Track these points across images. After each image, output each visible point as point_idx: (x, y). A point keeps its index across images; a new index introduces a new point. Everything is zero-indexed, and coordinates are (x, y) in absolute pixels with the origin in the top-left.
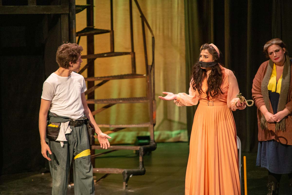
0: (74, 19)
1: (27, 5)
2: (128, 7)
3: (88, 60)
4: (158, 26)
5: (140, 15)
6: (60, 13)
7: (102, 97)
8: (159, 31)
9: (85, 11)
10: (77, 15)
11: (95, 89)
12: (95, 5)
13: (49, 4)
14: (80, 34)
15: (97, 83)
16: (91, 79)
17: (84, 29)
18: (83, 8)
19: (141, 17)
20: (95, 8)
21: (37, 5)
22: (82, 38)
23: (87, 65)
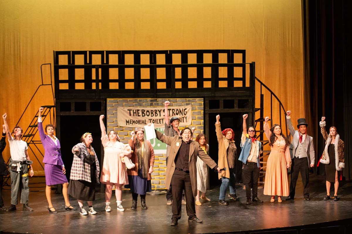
0: (255, 114)
1: (234, 108)
2: (279, 109)
3: (260, 133)
4: (293, 118)
5: (284, 112)
6: (248, 111)
7: (267, 150)
8: (293, 120)
9: (259, 111)
10: (256, 112)
11: (263, 146)
12: (264, 108)
13: (244, 108)
14: (257, 121)
15: (264, 143)
16: (262, 141)
17: (259, 119)
18: (258, 109)
19: (285, 113)
20: (264, 110)
21: (239, 107)
22: (258, 122)
23: (259, 135)
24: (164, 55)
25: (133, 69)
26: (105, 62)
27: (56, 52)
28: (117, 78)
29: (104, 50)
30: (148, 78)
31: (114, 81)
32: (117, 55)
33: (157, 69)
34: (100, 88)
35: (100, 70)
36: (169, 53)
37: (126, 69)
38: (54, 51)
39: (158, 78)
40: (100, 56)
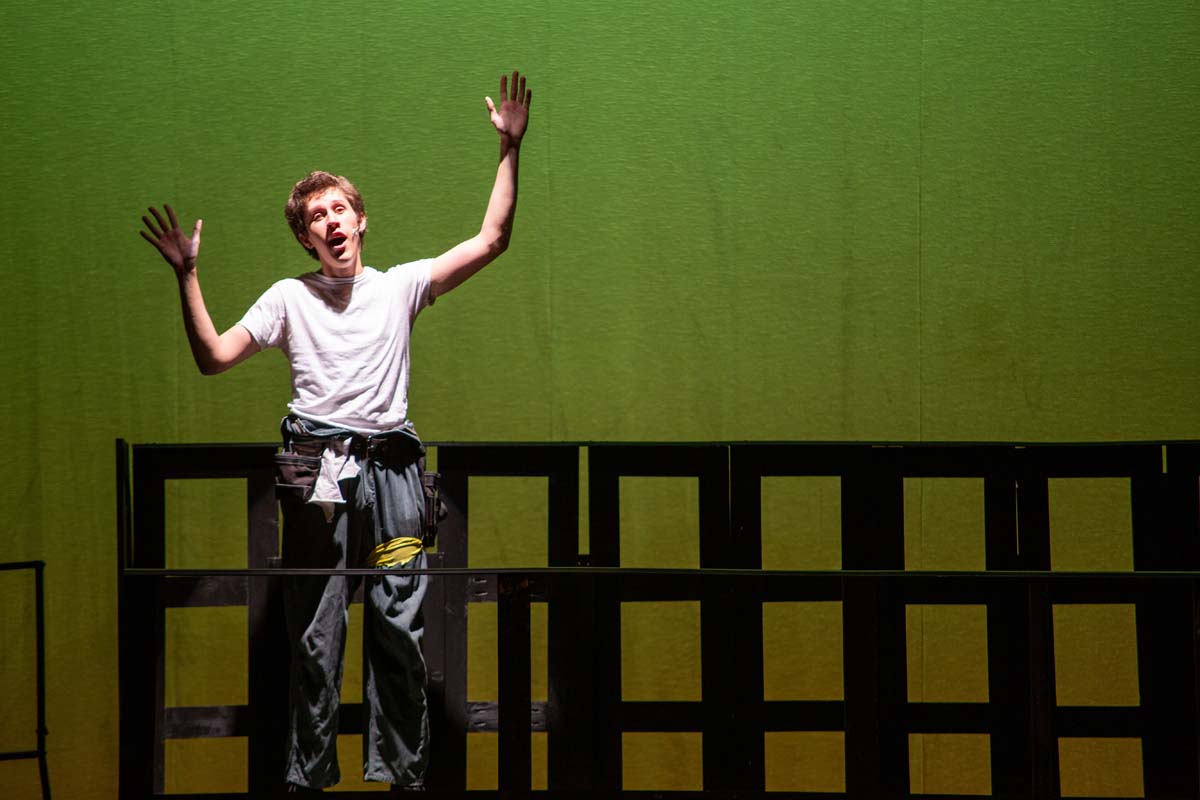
24: (1124, 485)
25: (831, 613)
26: (584, 548)
27: (141, 451)
28: (688, 688)
29: (572, 438)
30: (979, 692)
31: (662, 717)
32: (690, 485)
33: (1061, 613)
34: (540, 780)
35: (539, 613)
36: (1165, 470)
37: (774, 613)
38: (121, 444)
39: (1065, 697)
40: (535, 489)
